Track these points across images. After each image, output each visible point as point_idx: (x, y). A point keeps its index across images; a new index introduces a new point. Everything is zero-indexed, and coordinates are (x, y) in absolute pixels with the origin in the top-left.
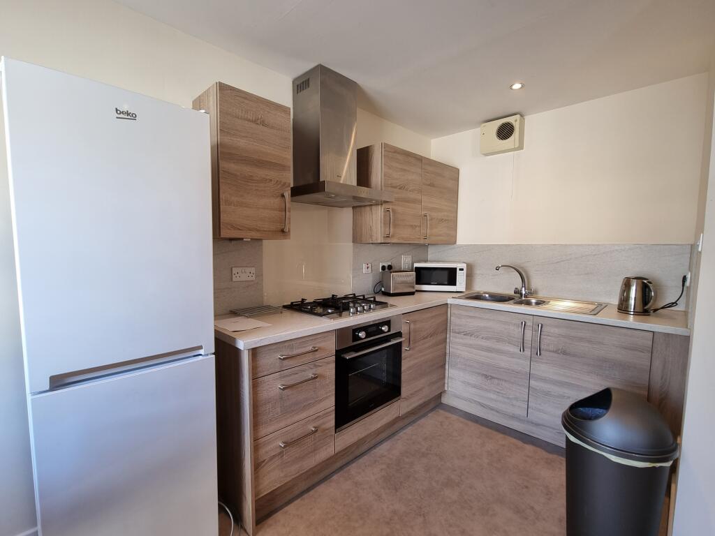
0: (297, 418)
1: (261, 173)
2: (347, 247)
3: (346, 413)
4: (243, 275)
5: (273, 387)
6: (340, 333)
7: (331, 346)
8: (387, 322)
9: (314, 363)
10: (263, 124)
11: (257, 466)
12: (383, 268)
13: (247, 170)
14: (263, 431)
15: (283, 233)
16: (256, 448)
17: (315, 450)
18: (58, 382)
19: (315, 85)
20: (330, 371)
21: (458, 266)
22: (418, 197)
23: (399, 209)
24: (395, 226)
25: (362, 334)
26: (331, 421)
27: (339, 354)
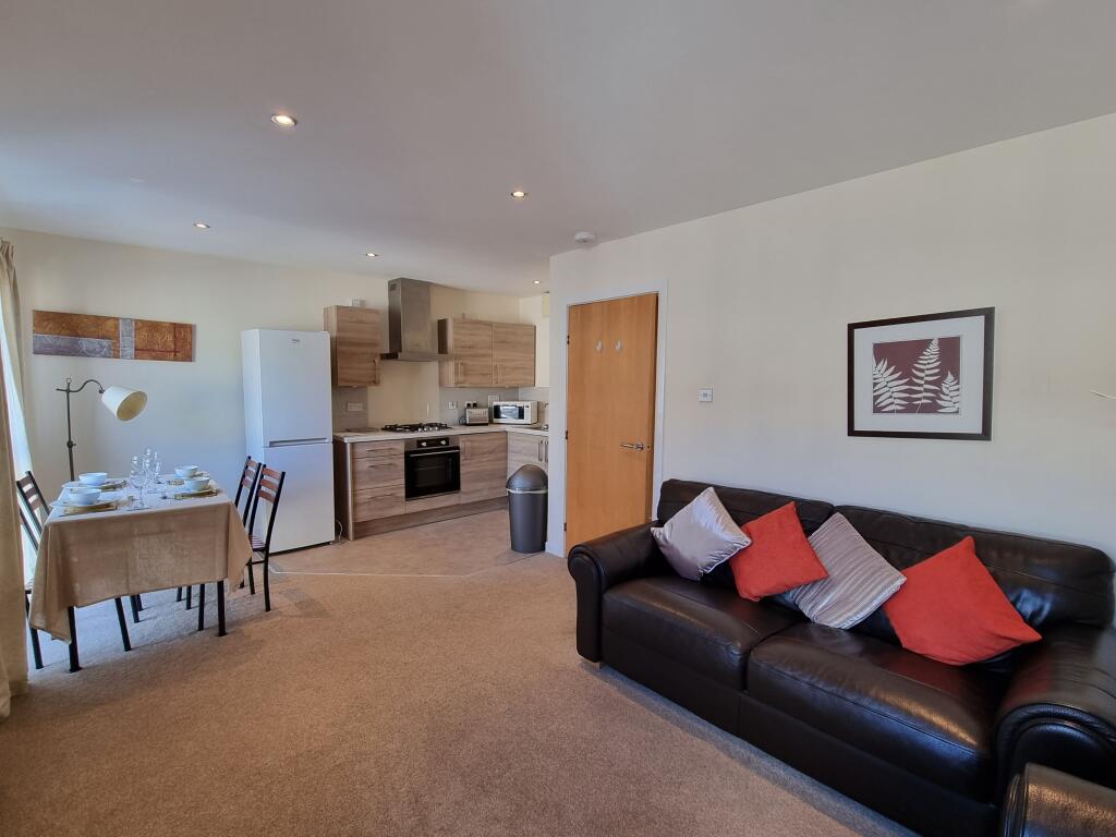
0: (380, 485)
1: (361, 349)
2: (434, 390)
3: (413, 491)
4: (355, 408)
5: (363, 465)
6: (408, 442)
7: (401, 448)
8: (447, 439)
9: (390, 457)
10: (362, 322)
11: (355, 505)
12: (469, 405)
13: (353, 349)
14: (358, 487)
15: (376, 382)
16: (354, 495)
17: (392, 507)
18: (272, 444)
19: (399, 287)
20: (401, 463)
21: (526, 404)
22: (490, 352)
23: (469, 363)
24: (465, 374)
25: (424, 444)
26: (402, 493)
27: (407, 454)
